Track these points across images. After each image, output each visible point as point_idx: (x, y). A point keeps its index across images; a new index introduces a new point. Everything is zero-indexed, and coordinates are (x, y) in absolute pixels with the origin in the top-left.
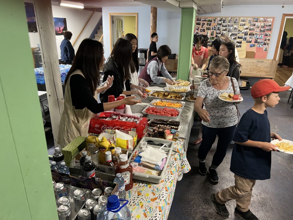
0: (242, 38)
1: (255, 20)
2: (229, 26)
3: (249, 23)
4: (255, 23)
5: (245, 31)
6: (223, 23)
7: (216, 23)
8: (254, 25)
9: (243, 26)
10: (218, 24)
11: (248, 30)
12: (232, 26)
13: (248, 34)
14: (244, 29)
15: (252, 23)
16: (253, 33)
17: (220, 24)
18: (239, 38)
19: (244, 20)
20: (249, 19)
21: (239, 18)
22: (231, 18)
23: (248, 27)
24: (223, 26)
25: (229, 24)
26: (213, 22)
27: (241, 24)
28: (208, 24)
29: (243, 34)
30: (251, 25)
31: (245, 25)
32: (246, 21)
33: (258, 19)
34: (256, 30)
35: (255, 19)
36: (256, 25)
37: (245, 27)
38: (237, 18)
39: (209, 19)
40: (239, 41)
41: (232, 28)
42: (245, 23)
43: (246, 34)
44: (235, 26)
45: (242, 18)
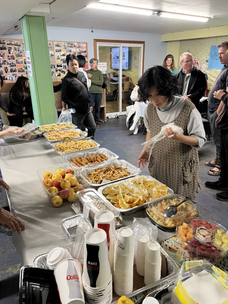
0: (62, 66)
3: (64, 48)
5: (63, 58)
15: (68, 48)
19: (58, 45)
20: (64, 44)
21: (53, 42)
27: (56, 49)
28: (16, 49)
30: (67, 51)
31: (61, 51)
35: (69, 44)
36: (72, 51)
42: (61, 48)
45: (56, 43)
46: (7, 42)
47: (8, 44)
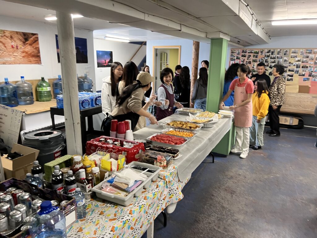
0: (293, 71)
1: (308, 52)
2: (277, 58)
3: (301, 55)
4: (308, 55)
5: (297, 63)
6: (271, 55)
7: (264, 55)
8: (308, 57)
9: (294, 58)
10: (265, 56)
11: (300, 63)
12: (281, 58)
13: (301, 67)
14: (295, 61)
15: (305, 55)
16: (307, 66)
17: (268, 56)
18: (289, 71)
19: (295, 52)
20: (301, 51)
21: (290, 49)
22: (281, 50)
23: (300, 59)
24: (271, 58)
25: (278, 55)
26: (260, 53)
27: (292, 55)
28: (254, 56)
29: (294, 66)
30: (304, 57)
31: (296, 57)
32: (297, 53)
33: (311, 50)
34: (309, 62)
35: (307, 50)
36: (309, 57)
37: (297, 59)
38: (287, 50)
39: (255, 51)
40: (290, 74)
41: (281, 60)
42: (297, 54)
43: (298, 67)
44: (285, 58)
45: (293, 50)
46: (248, 51)
47: (249, 53)
